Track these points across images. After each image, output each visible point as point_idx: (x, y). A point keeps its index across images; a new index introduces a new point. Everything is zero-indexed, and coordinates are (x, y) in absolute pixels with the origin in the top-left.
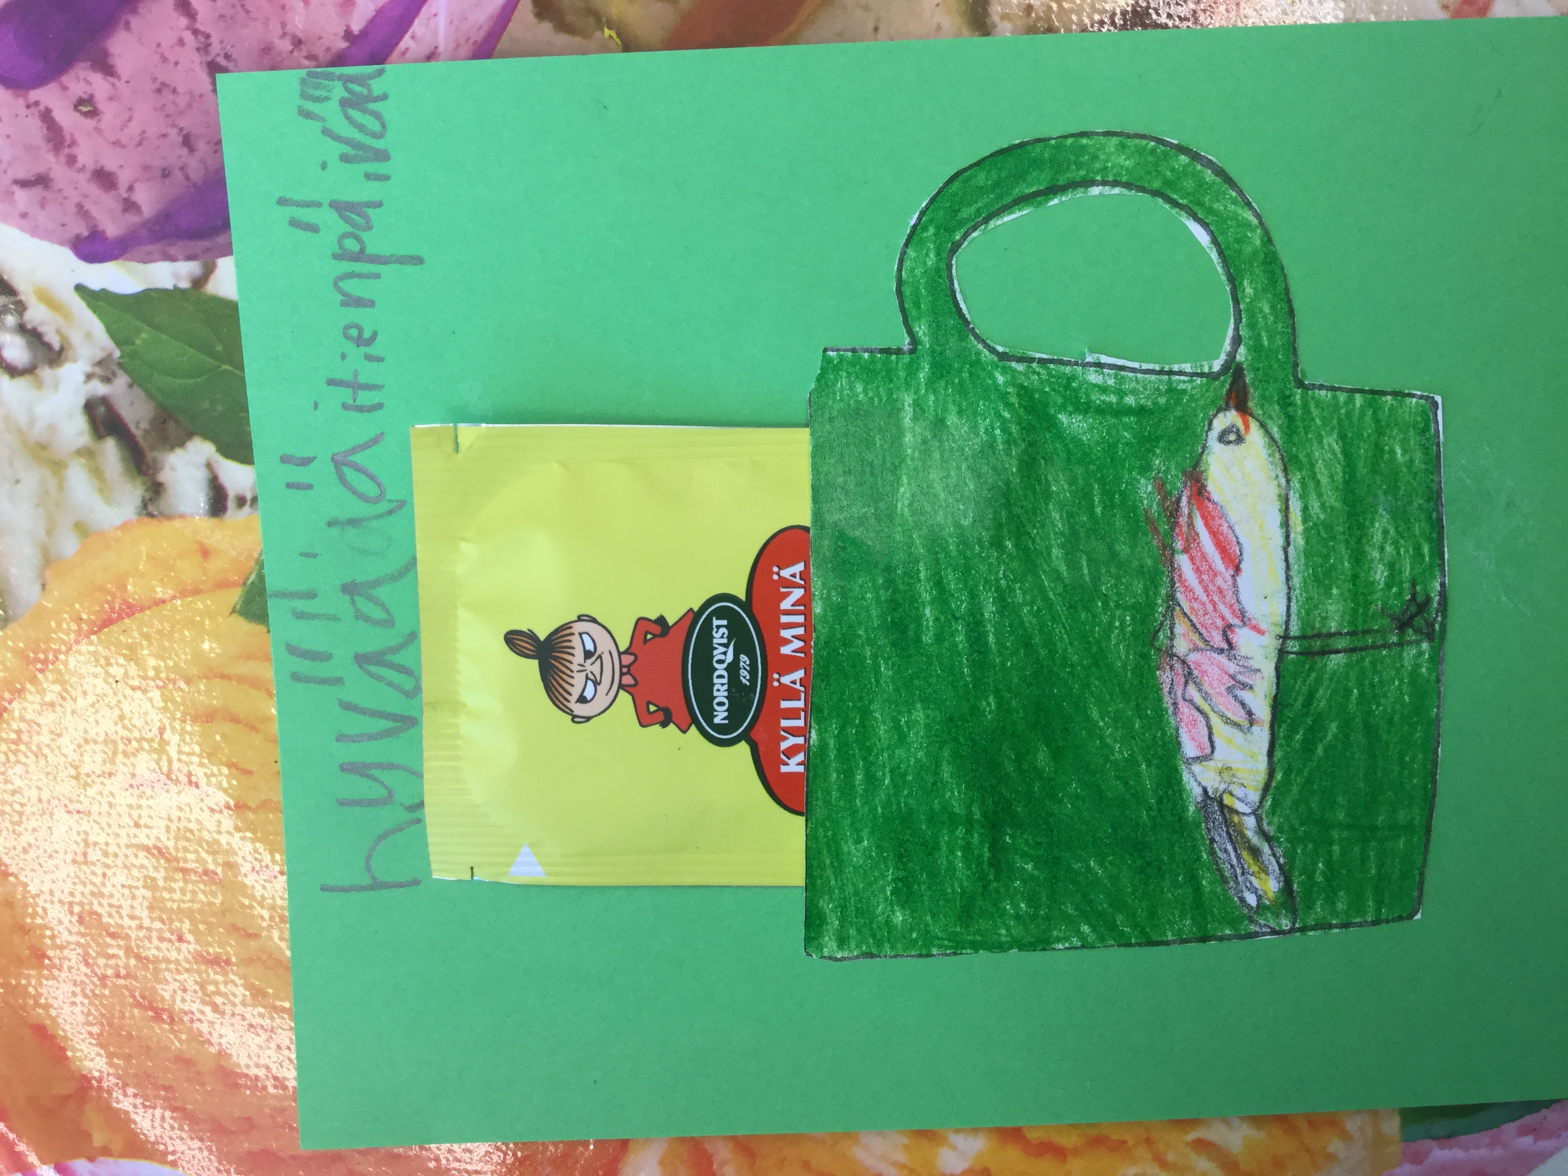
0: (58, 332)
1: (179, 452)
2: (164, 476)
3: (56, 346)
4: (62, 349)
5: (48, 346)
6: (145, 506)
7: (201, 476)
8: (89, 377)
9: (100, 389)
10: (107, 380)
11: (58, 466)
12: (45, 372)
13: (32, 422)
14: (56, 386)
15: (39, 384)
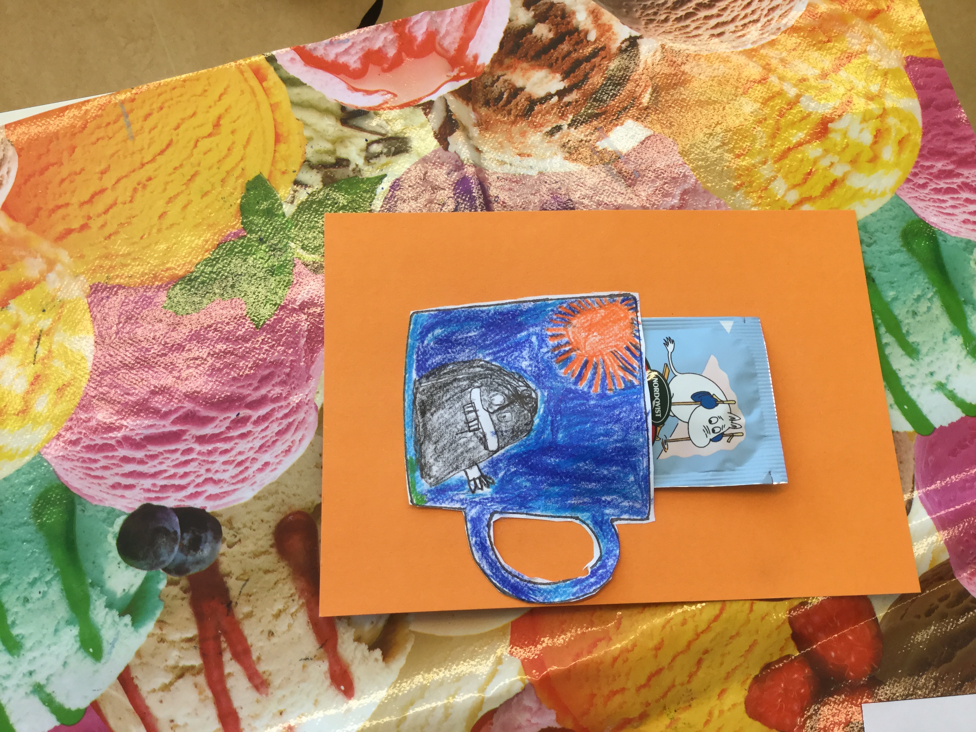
0: (375, 163)
1: (321, 179)
2: (315, 171)
3: (371, 161)
4: (369, 162)
5: (371, 159)
6: (308, 161)
7: (309, 182)
8: (357, 165)
9: (352, 166)
10: (354, 170)
11: (334, 142)
12: (364, 154)
13: (351, 142)
14: (359, 155)
15: (362, 150)
